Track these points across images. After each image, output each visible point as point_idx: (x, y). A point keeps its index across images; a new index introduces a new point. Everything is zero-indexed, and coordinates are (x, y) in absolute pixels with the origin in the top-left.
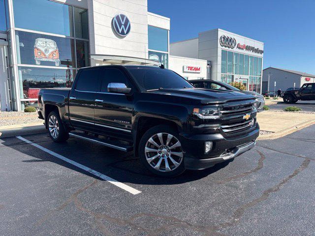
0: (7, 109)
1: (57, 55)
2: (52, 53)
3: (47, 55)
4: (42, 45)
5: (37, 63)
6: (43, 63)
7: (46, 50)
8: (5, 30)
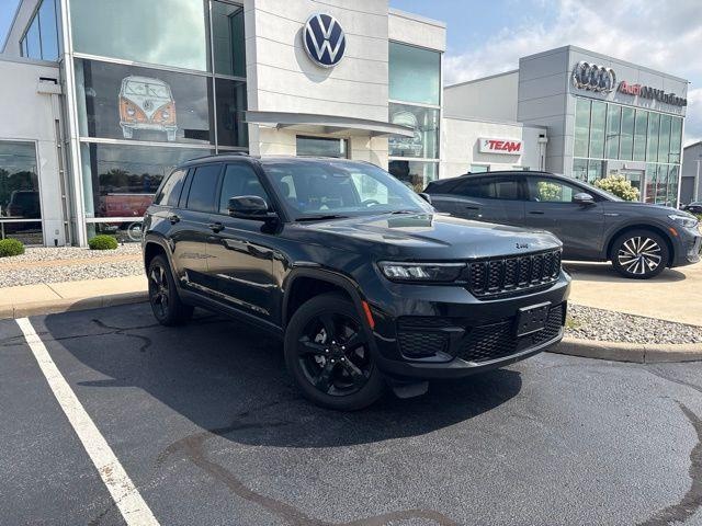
0: (56, 241)
1: (171, 116)
2: (161, 111)
3: (149, 114)
4: (138, 91)
5: (126, 134)
6: (137, 134)
7: (147, 105)
8: (54, 59)
